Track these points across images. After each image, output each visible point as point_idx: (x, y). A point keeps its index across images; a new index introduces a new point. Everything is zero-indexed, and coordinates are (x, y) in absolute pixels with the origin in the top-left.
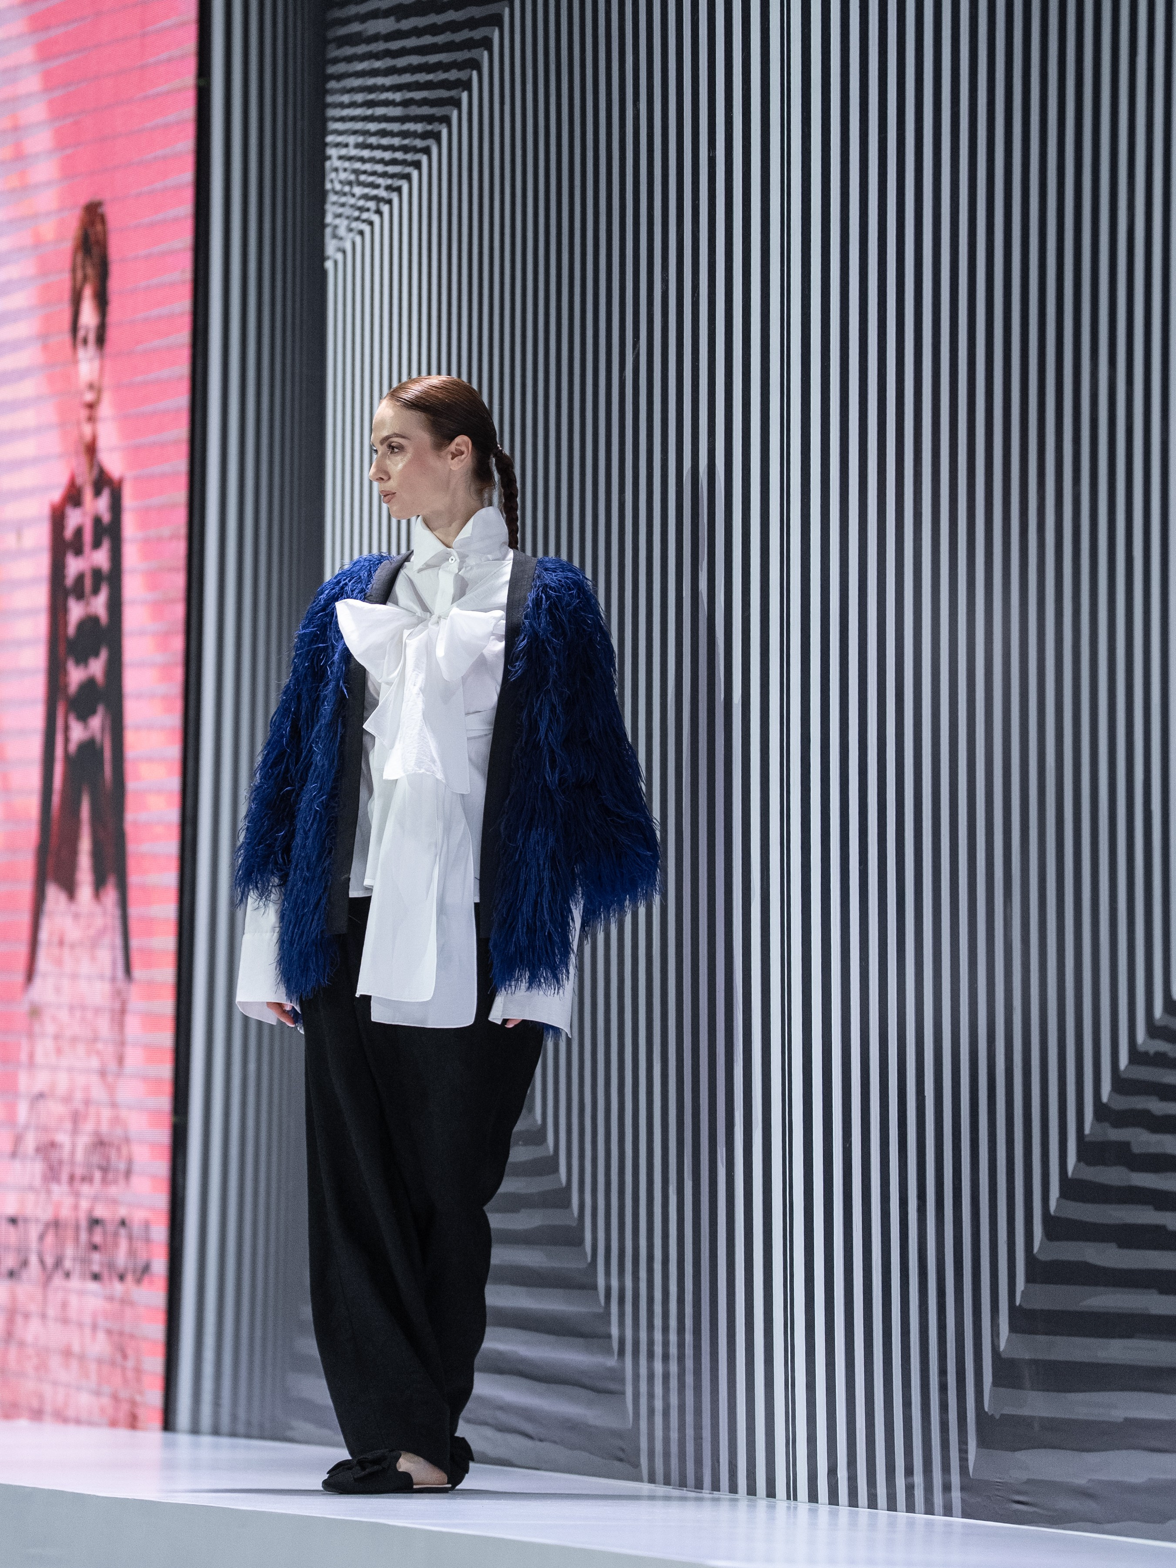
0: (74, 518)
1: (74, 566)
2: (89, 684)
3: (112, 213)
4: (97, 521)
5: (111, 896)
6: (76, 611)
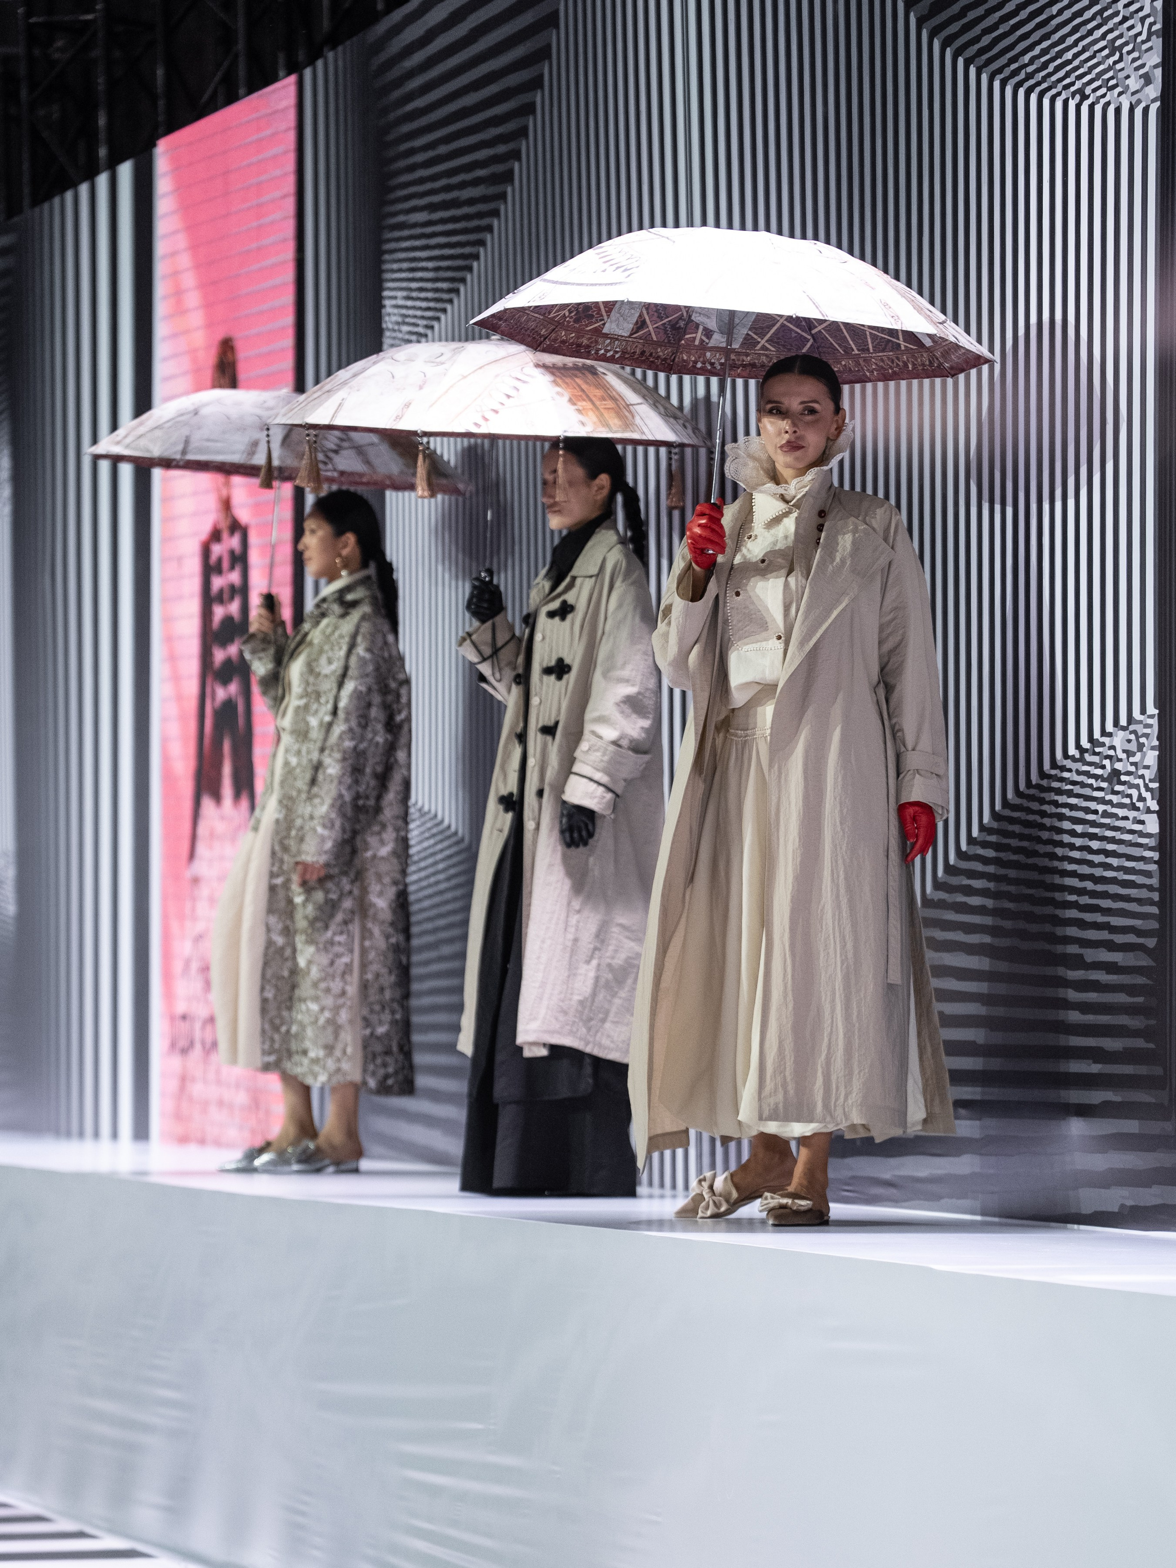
0: (217, 550)
1: (218, 583)
2: (228, 662)
3: (239, 345)
4: (232, 553)
5: (244, 803)
6: (219, 612)
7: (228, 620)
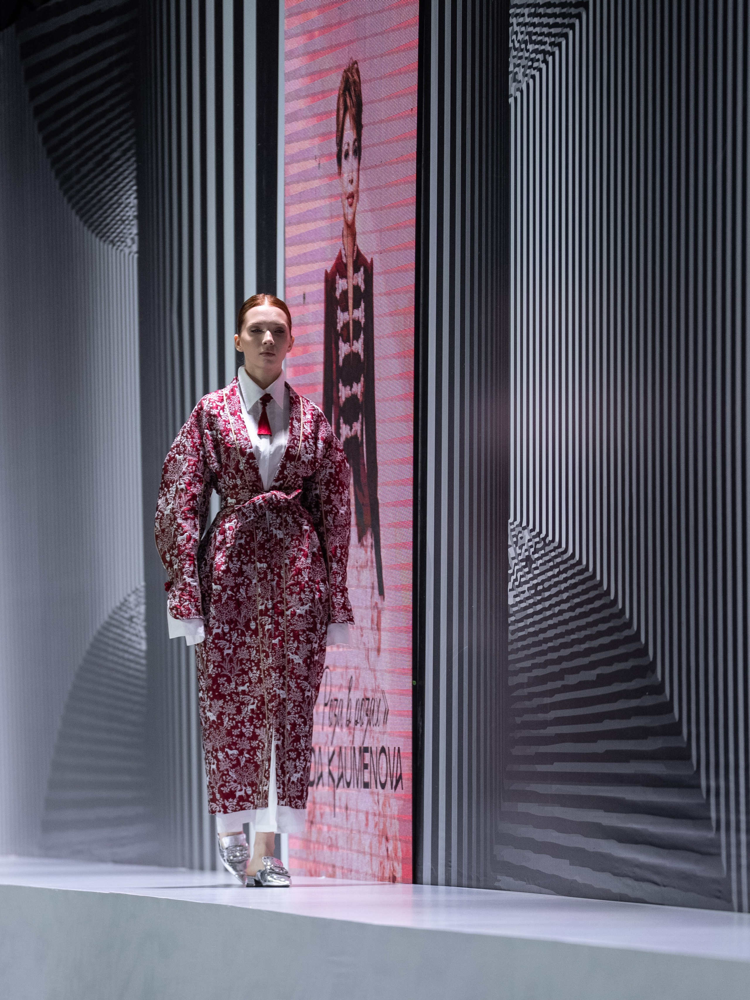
7: (352, 356)
